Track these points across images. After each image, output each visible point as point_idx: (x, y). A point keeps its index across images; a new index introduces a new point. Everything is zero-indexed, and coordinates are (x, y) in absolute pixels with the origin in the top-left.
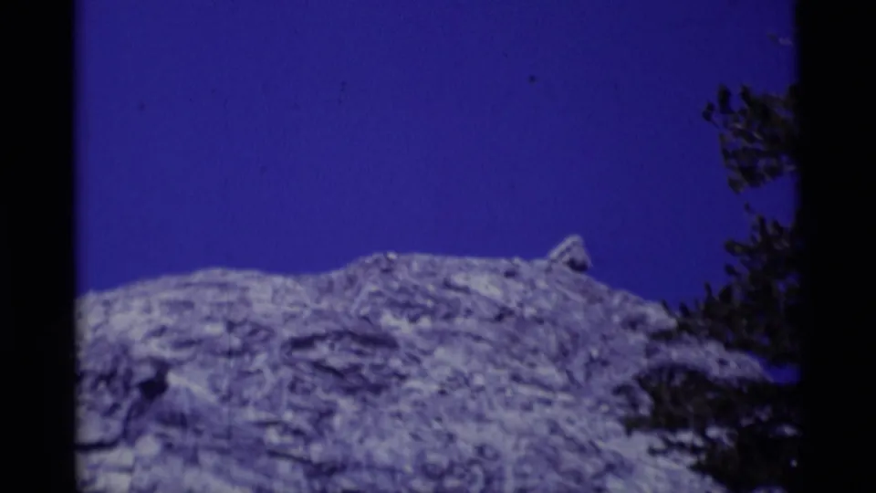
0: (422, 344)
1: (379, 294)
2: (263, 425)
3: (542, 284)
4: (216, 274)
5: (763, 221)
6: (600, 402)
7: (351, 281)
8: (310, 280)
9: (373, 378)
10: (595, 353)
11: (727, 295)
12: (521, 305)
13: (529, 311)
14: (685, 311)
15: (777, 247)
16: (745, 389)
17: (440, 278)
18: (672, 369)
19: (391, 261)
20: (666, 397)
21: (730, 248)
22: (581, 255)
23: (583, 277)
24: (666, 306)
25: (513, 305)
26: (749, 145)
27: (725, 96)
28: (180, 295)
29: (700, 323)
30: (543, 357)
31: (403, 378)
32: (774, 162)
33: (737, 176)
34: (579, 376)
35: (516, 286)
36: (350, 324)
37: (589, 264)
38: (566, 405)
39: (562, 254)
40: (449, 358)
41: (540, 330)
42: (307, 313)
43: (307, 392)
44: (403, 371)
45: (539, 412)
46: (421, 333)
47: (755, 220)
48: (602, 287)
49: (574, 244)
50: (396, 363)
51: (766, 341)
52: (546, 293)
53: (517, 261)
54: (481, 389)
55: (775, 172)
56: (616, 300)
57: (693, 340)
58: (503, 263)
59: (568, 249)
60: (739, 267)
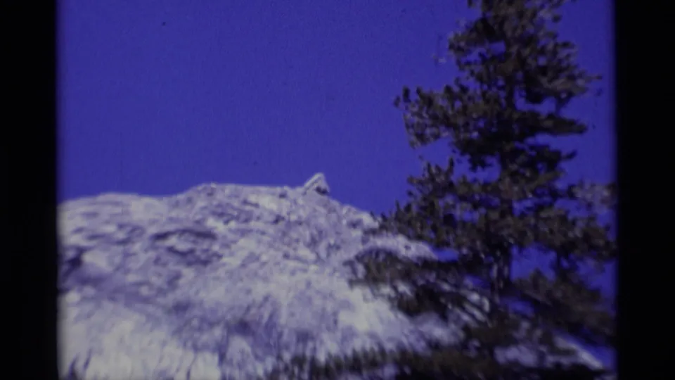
0: (231, 236)
1: (205, 208)
2: (140, 284)
3: (301, 201)
4: (111, 197)
5: (429, 166)
6: (335, 270)
7: (190, 200)
8: (166, 200)
9: (203, 257)
10: (332, 242)
11: (408, 208)
12: (289, 214)
13: (293, 218)
14: (384, 217)
15: (438, 180)
16: (420, 264)
17: (242, 198)
18: (377, 252)
19: (213, 189)
20: (373, 268)
21: (410, 181)
22: (323, 185)
23: (325, 198)
24: (372, 214)
25: (284, 214)
26: (421, 121)
27: (407, 93)
28: (91, 209)
29: (392, 224)
30: (301, 244)
31: (220, 257)
32: (435, 130)
33: (414, 139)
34: (323, 254)
35: (285, 203)
36: (189, 225)
37: (328, 190)
38: (316, 272)
39: (313, 184)
40: (247, 245)
41: (300, 229)
42: (164, 219)
43: (165, 265)
44: (221, 252)
45: (300, 276)
46: (230, 230)
47: (424, 164)
48: (335, 203)
49: (319, 178)
50: (216, 248)
51: (432, 235)
52: (303, 207)
53: (286, 188)
54: (264, 264)
55: (437, 137)
56: (345, 210)
57: (390, 234)
58: (278, 190)
59: (316, 182)
60: (415, 191)
